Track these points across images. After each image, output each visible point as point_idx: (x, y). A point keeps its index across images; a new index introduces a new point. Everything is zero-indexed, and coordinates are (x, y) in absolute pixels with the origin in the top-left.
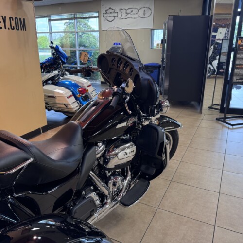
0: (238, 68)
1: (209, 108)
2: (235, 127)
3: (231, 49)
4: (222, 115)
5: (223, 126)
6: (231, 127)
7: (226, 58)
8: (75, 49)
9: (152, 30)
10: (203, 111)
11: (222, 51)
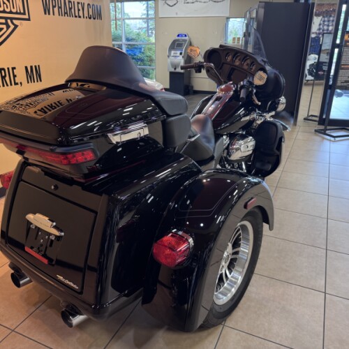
0: (343, 69)
1: (305, 119)
2: (337, 139)
3: (334, 46)
4: (322, 127)
5: (324, 138)
6: (332, 139)
7: (328, 57)
8: (121, 43)
9: (228, 18)
10: (298, 123)
11: (323, 48)
